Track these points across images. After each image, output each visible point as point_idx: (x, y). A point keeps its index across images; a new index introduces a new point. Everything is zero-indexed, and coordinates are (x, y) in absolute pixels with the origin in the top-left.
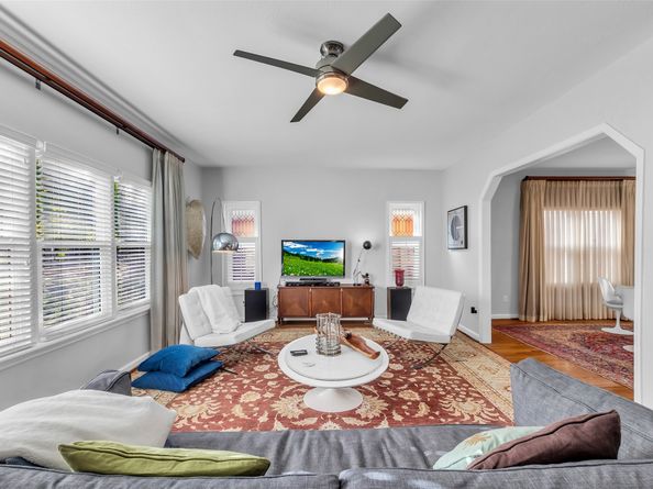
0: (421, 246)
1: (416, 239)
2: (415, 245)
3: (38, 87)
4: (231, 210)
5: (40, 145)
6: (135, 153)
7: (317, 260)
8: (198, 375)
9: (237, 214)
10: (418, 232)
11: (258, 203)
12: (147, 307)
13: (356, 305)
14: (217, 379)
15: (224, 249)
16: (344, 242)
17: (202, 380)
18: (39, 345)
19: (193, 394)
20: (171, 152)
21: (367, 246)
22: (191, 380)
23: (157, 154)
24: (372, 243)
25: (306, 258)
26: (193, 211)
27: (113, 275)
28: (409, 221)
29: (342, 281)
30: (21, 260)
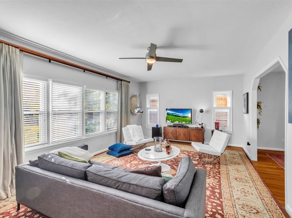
0: (230, 112)
1: (228, 108)
2: (228, 111)
3: (84, 72)
4: (150, 97)
5: (85, 86)
6: (113, 83)
7: (180, 117)
8: (123, 153)
9: (152, 98)
10: (229, 105)
11: (158, 94)
12: (116, 131)
13: (195, 136)
14: (130, 156)
15: (138, 112)
16: (191, 109)
17: (125, 155)
18: (83, 138)
19: (120, 159)
20: (124, 81)
21: (202, 111)
22: (120, 154)
23: (120, 82)
24: (204, 110)
25: (176, 116)
26: (134, 99)
27: (105, 122)
28: (226, 99)
29: (190, 126)
30: (79, 116)
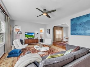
1: (43, 33)
7: (30, 35)
13: (36, 41)
16: (34, 33)
21: (37, 33)
